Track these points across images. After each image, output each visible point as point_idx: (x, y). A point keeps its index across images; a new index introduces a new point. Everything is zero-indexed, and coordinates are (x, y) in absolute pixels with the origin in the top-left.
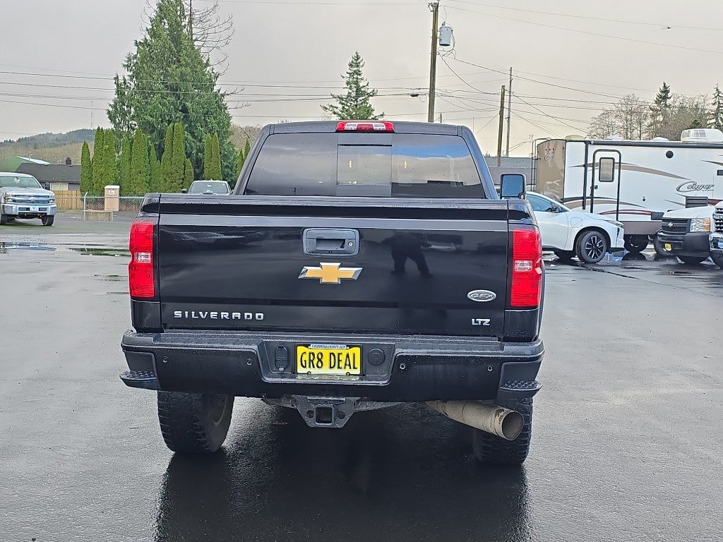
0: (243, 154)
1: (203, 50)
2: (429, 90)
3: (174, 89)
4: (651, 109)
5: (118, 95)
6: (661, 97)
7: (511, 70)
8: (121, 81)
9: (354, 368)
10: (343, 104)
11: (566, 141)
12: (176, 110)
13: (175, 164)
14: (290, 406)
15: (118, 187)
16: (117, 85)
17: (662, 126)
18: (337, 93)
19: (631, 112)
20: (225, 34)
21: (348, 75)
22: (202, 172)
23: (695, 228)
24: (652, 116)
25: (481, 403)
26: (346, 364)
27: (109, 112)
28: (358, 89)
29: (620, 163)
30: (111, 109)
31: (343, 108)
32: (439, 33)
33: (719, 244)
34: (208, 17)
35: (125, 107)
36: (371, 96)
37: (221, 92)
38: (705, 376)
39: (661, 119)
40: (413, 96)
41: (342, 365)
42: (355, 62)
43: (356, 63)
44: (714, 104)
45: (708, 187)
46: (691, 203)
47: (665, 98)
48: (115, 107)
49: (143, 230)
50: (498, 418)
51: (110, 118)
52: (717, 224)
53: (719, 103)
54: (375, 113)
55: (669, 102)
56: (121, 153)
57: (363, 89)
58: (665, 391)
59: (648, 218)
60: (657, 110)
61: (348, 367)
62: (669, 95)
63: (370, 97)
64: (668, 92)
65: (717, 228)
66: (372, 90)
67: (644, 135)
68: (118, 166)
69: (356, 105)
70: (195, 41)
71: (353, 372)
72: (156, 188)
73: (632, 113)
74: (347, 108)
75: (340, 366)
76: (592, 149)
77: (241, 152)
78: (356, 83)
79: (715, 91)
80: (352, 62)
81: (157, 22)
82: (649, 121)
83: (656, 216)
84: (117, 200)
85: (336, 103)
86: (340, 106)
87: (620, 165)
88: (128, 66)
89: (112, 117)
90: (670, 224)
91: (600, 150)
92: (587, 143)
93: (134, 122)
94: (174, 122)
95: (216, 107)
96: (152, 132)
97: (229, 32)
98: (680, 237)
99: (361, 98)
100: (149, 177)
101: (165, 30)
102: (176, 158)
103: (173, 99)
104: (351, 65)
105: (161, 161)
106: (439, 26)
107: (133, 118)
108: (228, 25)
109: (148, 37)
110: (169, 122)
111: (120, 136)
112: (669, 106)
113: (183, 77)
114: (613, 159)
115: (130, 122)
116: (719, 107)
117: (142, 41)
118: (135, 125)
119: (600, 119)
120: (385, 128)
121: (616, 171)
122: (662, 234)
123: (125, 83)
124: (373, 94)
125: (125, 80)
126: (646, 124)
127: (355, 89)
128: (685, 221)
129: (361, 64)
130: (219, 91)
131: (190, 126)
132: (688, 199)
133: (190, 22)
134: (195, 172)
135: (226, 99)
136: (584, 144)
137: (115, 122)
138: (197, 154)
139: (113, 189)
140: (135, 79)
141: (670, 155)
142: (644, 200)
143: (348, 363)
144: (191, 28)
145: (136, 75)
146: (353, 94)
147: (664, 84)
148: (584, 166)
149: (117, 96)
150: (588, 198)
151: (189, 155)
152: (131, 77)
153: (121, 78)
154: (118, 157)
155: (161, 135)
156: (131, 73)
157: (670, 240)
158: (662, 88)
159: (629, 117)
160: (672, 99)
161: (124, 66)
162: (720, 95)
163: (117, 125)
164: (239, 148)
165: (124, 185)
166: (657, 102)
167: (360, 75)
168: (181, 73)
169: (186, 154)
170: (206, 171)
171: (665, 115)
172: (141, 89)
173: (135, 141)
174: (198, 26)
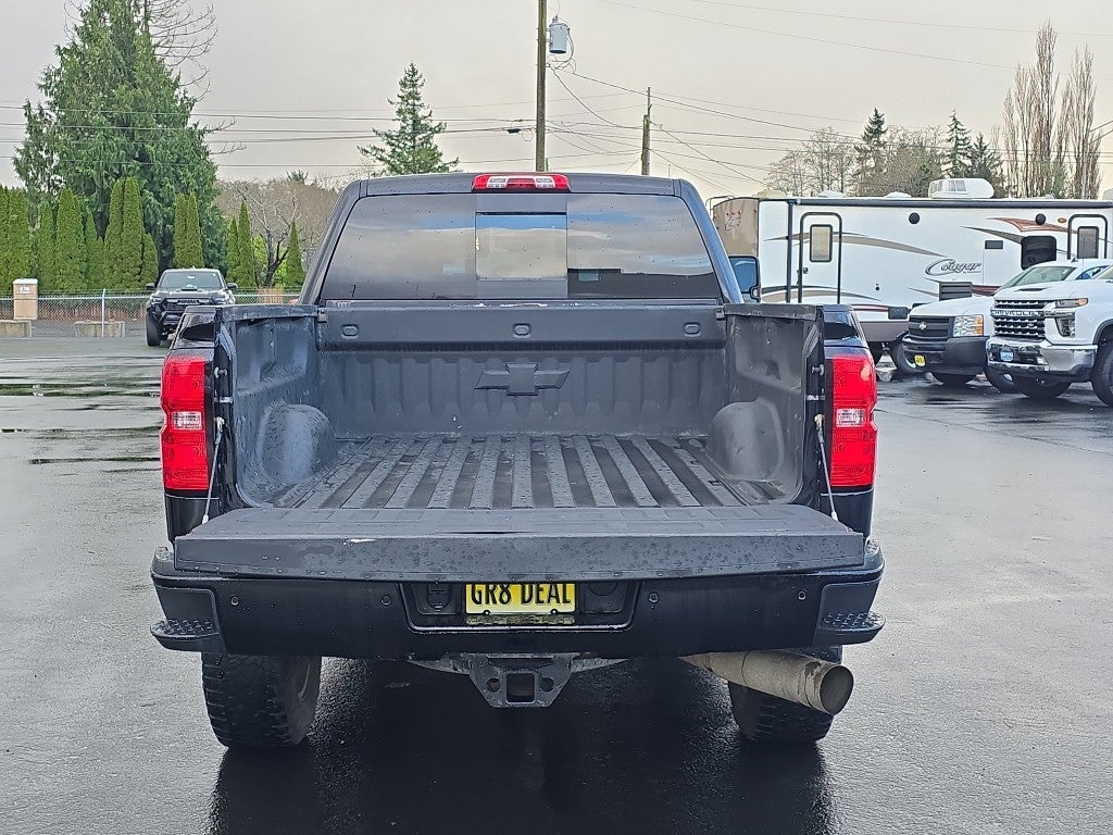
0: (238, 224)
1: (167, 61)
2: (535, 123)
3: (124, 123)
4: (857, 148)
5: (31, 133)
6: (871, 131)
7: (649, 92)
8: (35, 111)
9: (565, 601)
10: (393, 145)
11: (759, 200)
12: (130, 157)
13: (127, 242)
14: (450, 670)
15: (35, 281)
16: (30, 117)
17: (873, 176)
18: (383, 128)
19: (828, 155)
20: (203, 36)
21: (400, 100)
22: (172, 255)
23: (961, 331)
24: (859, 159)
25: (783, 654)
26: (550, 596)
27: (16, 161)
28: (416, 122)
29: (841, 232)
30: (19, 156)
31: (394, 151)
32: (548, 33)
33: (1003, 354)
34: (175, 10)
35: (43, 153)
36: (437, 132)
37: (200, 127)
38: (1050, 572)
39: (873, 164)
40: (511, 131)
41: (544, 596)
42: (409, 78)
43: (411, 80)
44: (949, 141)
45: (972, 268)
46: (947, 291)
47: (878, 132)
48: (26, 152)
49: (183, 371)
50: (811, 678)
51: (18, 170)
52: (998, 324)
53: (957, 139)
54: (444, 159)
55: (882, 138)
56: (38, 226)
57: (423, 122)
58: (997, 599)
59: (884, 317)
60: (866, 151)
61: (553, 600)
62: (883, 128)
63: (436, 135)
64: (882, 123)
65: (998, 330)
66: (438, 123)
67: (847, 189)
68: (35, 248)
69: (413, 147)
70: (155, 46)
71: (563, 608)
72: (97, 281)
73: (830, 156)
74: (398, 150)
75: (541, 599)
76: (798, 211)
77: (234, 222)
78: (413, 112)
79: (951, 121)
80: (405, 78)
81: (92, 16)
82: (855, 167)
83: (896, 313)
84: (35, 303)
85: (381, 143)
86: (389, 149)
87: (840, 237)
88: (47, 87)
89: (22, 170)
90: (923, 326)
91: (810, 214)
92: (791, 203)
93: (58, 177)
94: (126, 176)
95: (192, 153)
96: (89, 193)
97: (209, 34)
98: (937, 345)
99: (421, 136)
100: (85, 264)
101: (105, 29)
102: (128, 233)
103: (123, 140)
104: (403, 84)
105: (104, 238)
106: (549, 22)
107: (56, 171)
108: (206, 22)
109: (78, 41)
110: (118, 176)
111: (36, 200)
112: (883, 145)
113: (138, 105)
114: (830, 226)
115: (52, 177)
116: (957, 144)
117: (68, 48)
118: (61, 182)
119: (783, 165)
120: (553, 183)
121: (835, 245)
122: (909, 340)
123: (41, 114)
124: (439, 129)
125: (41, 110)
126: (850, 171)
127: (410, 122)
128: (946, 320)
129: (419, 83)
130: (196, 126)
131: (151, 182)
132: (943, 286)
133: (147, 18)
134: (160, 253)
135: (207, 138)
136: (785, 204)
137: (27, 177)
138: (164, 226)
139: (27, 285)
140: (57, 108)
141: (914, 219)
142: (878, 289)
143: (554, 593)
144: (147, 26)
145: (60, 102)
146: (409, 130)
147: (876, 111)
148: (787, 238)
149: (29, 136)
150: (795, 287)
151: (149, 228)
152: (52, 105)
153: (34, 106)
154: (33, 233)
155: (105, 197)
156: (52, 99)
157: (922, 350)
158: (872, 117)
159: (824, 161)
160: (888, 134)
161: (41, 86)
162: (959, 126)
163: (30, 182)
164: (230, 216)
165: (46, 277)
166: (867, 138)
167: (418, 99)
168: (135, 98)
169: (145, 225)
170: (178, 253)
171: (878, 158)
172: (68, 124)
173: (61, 207)
174: (158, 24)
